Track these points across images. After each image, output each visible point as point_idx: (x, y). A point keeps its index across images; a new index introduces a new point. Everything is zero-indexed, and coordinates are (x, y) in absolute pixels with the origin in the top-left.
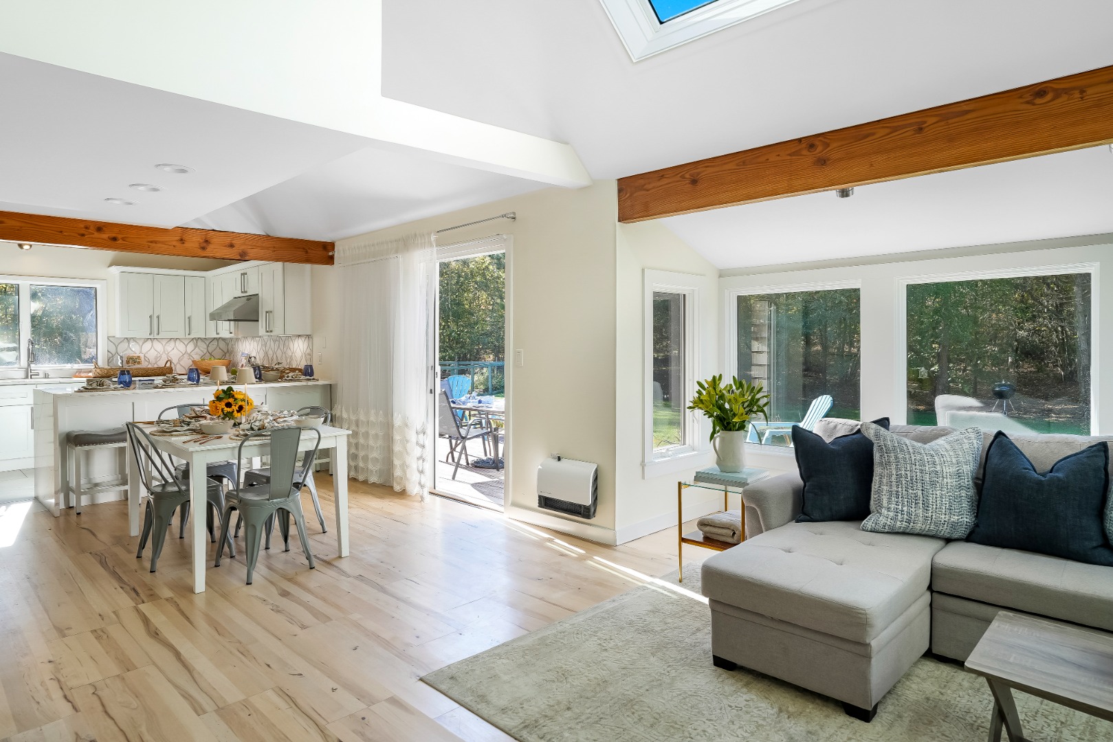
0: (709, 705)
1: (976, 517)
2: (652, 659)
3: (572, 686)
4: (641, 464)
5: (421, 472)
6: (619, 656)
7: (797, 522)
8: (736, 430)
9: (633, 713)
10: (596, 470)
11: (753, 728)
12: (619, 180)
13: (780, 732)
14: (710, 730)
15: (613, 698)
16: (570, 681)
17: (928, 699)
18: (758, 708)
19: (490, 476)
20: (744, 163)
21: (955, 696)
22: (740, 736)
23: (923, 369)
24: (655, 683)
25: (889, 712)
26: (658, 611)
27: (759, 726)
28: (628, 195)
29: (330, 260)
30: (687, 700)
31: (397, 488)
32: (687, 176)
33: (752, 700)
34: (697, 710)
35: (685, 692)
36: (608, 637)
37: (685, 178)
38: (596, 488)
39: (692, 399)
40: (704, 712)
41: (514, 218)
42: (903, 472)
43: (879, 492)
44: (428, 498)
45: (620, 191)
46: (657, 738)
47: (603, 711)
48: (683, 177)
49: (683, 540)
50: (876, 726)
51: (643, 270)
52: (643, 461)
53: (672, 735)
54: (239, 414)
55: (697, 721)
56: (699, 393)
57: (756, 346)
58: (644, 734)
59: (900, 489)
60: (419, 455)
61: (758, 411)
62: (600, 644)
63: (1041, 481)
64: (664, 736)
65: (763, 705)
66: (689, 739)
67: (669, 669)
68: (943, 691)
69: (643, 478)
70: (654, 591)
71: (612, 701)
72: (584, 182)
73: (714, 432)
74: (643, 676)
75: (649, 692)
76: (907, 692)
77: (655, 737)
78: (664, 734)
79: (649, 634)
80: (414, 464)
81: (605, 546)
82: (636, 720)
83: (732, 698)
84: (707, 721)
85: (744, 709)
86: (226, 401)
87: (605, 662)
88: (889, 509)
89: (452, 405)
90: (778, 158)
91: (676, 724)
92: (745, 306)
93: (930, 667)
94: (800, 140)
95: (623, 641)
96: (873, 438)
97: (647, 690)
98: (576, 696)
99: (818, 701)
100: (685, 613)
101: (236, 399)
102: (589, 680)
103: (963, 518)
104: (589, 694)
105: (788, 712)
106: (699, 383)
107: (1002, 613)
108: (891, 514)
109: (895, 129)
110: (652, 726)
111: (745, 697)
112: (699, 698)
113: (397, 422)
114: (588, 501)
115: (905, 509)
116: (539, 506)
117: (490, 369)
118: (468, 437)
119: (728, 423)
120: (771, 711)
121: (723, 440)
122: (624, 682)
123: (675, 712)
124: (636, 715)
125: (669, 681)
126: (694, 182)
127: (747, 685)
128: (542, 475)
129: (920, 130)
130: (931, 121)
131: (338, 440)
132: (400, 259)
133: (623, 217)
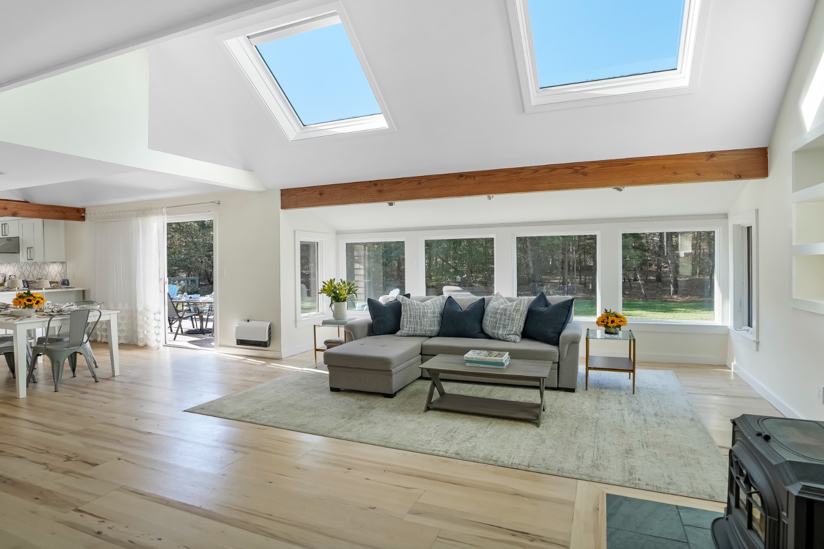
1: (441, 327)
2: (302, 393)
3: (264, 404)
4: (294, 322)
5: (157, 334)
6: (285, 394)
7: (369, 336)
8: (343, 302)
10: (270, 325)
12: (281, 190)
13: (357, 405)
15: (284, 405)
19: (198, 337)
23: (458, 277)
24: (303, 399)
25: (401, 394)
27: (348, 404)
28: (286, 197)
29: (83, 219)
30: (318, 402)
31: (140, 344)
32: (318, 191)
34: (322, 404)
35: (317, 400)
36: (280, 389)
38: (271, 333)
39: (320, 289)
40: (325, 404)
41: (219, 204)
42: (412, 313)
43: (403, 321)
44: (162, 348)
45: (282, 195)
48: (315, 191)
49: (316, 350)
50: (395, 399)
51: (295, 232)
52: (296, 320)
54: (37, 305)
56: (324, 286)
57: (357, 266)
59: (411, 320)
60: (156, 325)
61: (352, 293)
62: (276, 391)
67: (310, 395)
69: (296, 327)
70: (302, 372)
72: (261, 189)
73: (332, 303)
74: (298, 397)
76: (408, 389)
79: (300, 386)
80: (153, 331)
81: (276, 359)
86: (27, 298)
87: (279, 396)
88: (407, 327)
89: (173, 300)
90: (361, 188)
92: (350, 248)
94: (371, 181)
95: (287, 389)
96: (401, 301)
97: (299, 401)
98: (266, 406)
100: (318, 377)
101: (34, 297)
102: (272, 401)
103: (436, 328)
106: (324, 282)
108: (408, 329)
109: (410, 182)
111: (343, 398)
112: (323, 401)
113: (140, 308)
114: (266, 339)
115: (413, 326)
116: (237, 345)
117: (186, 281)
118: (184, 317)
119: (338, 299)
121: (335, 306)
122: (289, 400)
125: (310, 398)
126: (321, 194)
127: (344, 395)
128: (238, 330)
129: (420, 183)
130: (423, 180)
131: (111, 316)
132: (140, 220)
133: (284, 207)
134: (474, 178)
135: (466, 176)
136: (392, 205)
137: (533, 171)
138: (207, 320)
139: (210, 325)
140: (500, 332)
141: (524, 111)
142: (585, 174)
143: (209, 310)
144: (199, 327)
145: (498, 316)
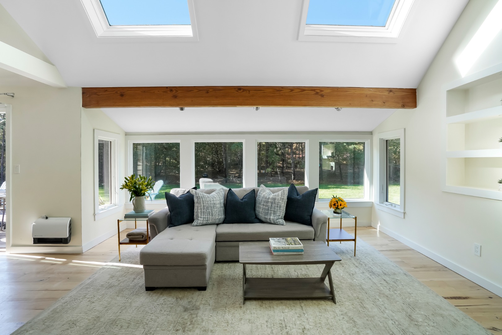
0: (150, 308)
1: (225, 216)
2: (118, 298)
3: (80, 327)
4: (93, 215)
6: (101, 303)
7: (169, 227)
9: (117, 326)
10: (70, 221)
11: (169, 309)
12: (83, 88)
13: (180, 306)
14: (153, 318)
15: (105, 323)
16: (78, 325)
17: (219, 276)
18: (168, 301)
20: (144, 92)
21: (225, 272)
22: (166, 314)
24: (123, 308)
25: (210, 285)
26: (113, 276)
28: (88, 96)
30: (140, 309)
32: (119, 92)
33: (165, 298)
34: (145, 312)
35: (138, 307)
36: (92, 296)
37: (117, 93)
38: (71, 229)
39: (122, 185)
40: (148, 311)
41: (13, 96)
42: (205, 205)
43: (197, 212)
45: (83, 93)
46: (132, 331)
47: (101, 331)
48: (116, 92)
49: (120, 244)
50: (208, 291)
51: (94, 130)
52: (94, 213)
53: (138, 327)
55: (147, 316)
56: (126, 182)
58: (125, 333)
59: (204, 210)
61: (150, 188)
62: (89, 301)
63: (242, 202)
64: (135, 329)
65: (170, 299)
66: (146, 325)
67: (127, 299)
68: (222, 272)
69: (95, 220)
70: (108, 268)
71: (105, 325)
74: (116, 307)
75: (122, 313)
76: (213, 276)
77: (131, 331)
78: (135, 328)
79: (113, 288)
81: (77, 254)
82: (119, 328)
83: (158, 301)
84: (151, 315)
85: (164, 303)
87: (95, 308)
88: (201, 217)
90: (158, 92)
91: (138, 321)
93: (216, 265)
94: (167, 87)
95: (101, 295)
96: (194, 194)
97: (120, 313)
98: (84, 331)
99: (188, 290)
100: (126, 274)
102: (89, 320)
103: (222, 217)
104: (91, 327)
105: (179, 298)
106: (126, 178)
107: (240, 243)
108: (202, 219)
109: (200, 90)
110: (128, 327)
111: (163, 298)
112: (144, 306)
114: (66, 236)
115: (206, 217)
119: (138, 194)
120: (173, 300)
122: (108, 314)
123: (136, 317)
124: (119, 326)
125: (129, 305)
126: (122, 95)
127: (161, 294)
129: (208, 92)
130: (211, 90)
133: (85, 105)
134: (249, 91)
135: (243, 89)
136: (183, 110)
137: (290, 91)
140: (272, 217)
141: (297, 39)
142: (322, 96)
145: (270, 204)
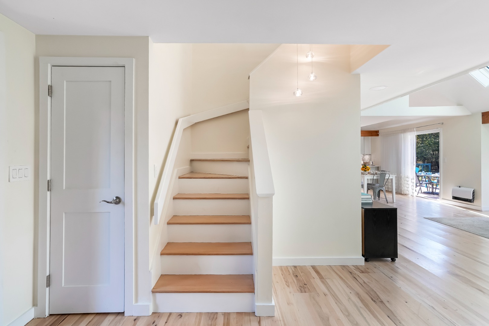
10: (474, 190)
12: (482, 113)
19: (430, 196)
28: (485, 117)
29: (378, 135)
31: (403, 193)
38: (474, 195)
41: (443, 124)
45: (482, 116)
60: (412, 185)
72: (469, 114)
81: (478, 211)
89: (417, 175)
113: (403, 176)
114: (471, 198)
116: (453, 199)
117: (422, 166)
131: (393, 177)
132: (402, 135)
133: (484, 122)
138: (436, 188)
139: (437, 191)
143: (437, 182)
144: (431, 191)
